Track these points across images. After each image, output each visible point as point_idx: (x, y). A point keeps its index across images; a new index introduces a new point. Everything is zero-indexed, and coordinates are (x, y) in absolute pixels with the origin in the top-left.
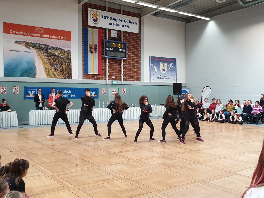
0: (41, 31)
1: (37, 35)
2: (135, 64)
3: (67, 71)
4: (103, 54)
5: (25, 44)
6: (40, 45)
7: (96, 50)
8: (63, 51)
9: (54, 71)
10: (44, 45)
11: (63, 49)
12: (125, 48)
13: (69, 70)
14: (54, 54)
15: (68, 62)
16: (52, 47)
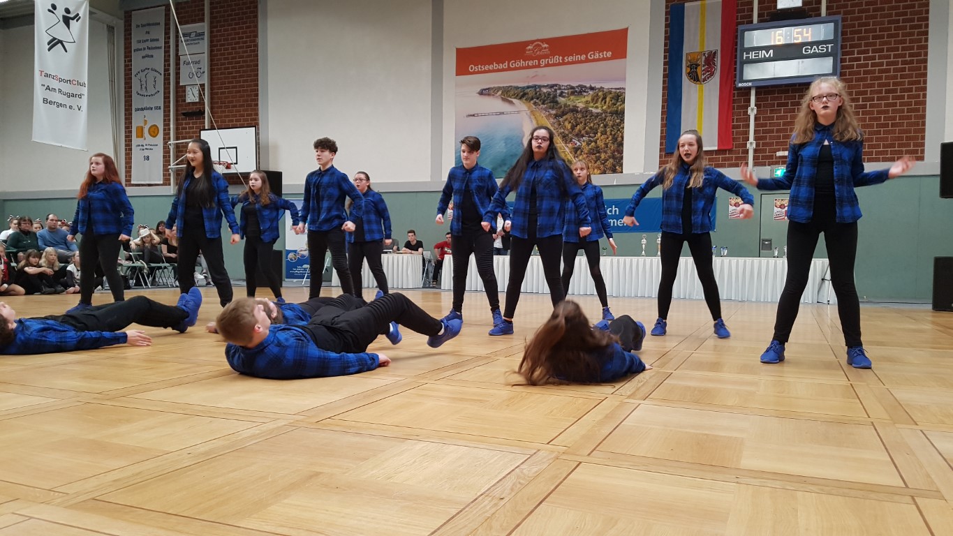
0: (540, 51)
1: (530, 63)
3: (609, 152)
5: (502, 92)
6: (538, 90)
7: (712, 68)
8: (600, 94)
9: (571, 157)
10: (547, 86)
11: (601, 89)
12: (832, 38)
13: (616, 145)
14: (573, 106)
15: (614, 125)
16: (568, 89)
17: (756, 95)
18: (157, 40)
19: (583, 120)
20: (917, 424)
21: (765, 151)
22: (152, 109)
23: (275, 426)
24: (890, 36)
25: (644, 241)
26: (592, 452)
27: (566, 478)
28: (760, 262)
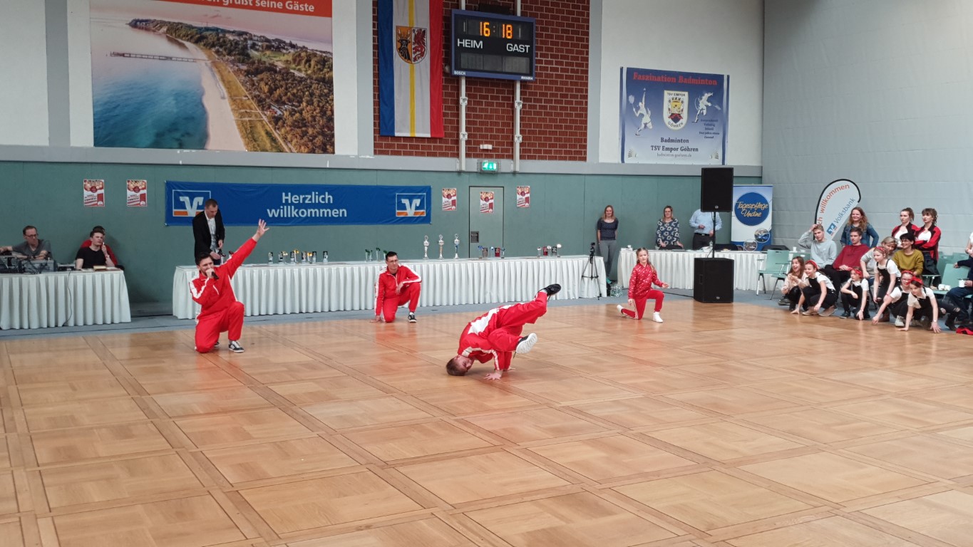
2: (566, 96)
3: (317, 126)
4: (447, 61)
5: (168, 30)
6: (221, 35)
7: (422, 48)
8: (303, 54)
9: (270, 127)
10: (234, 32)
11: (303, 48)
13: (325, 120)
14: (270, 64)
15: (322, 94)
16: (262, 41)
19: (283, 83)
21: (473, 142)
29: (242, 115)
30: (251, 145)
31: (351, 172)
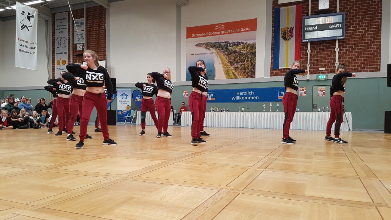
0: (221, 28)
1: (217, 33)
3: (250, 69)
5: (205, 45)
6: (220, 44)
8: (246, 45)
9: (234, 71)
10: (224, 42)
11: (246, 43)
12: (341, 21)
13: (252, 66)
14: (235, 50)
15: (252, 58)
16: (233, 43)
17: (310, 45)
18: (65, 25)
19: (239, 56)
20: (378, 178)
21: (314, 68)
22: (62, 53)
23: (115, 179)
24: (365, 20)
25: (264, 105)
26: (244, 189)
27: (233, 199)
28: (313, 114)
29: (225, 68)
30: (228, 77)
31: (261, 83)
